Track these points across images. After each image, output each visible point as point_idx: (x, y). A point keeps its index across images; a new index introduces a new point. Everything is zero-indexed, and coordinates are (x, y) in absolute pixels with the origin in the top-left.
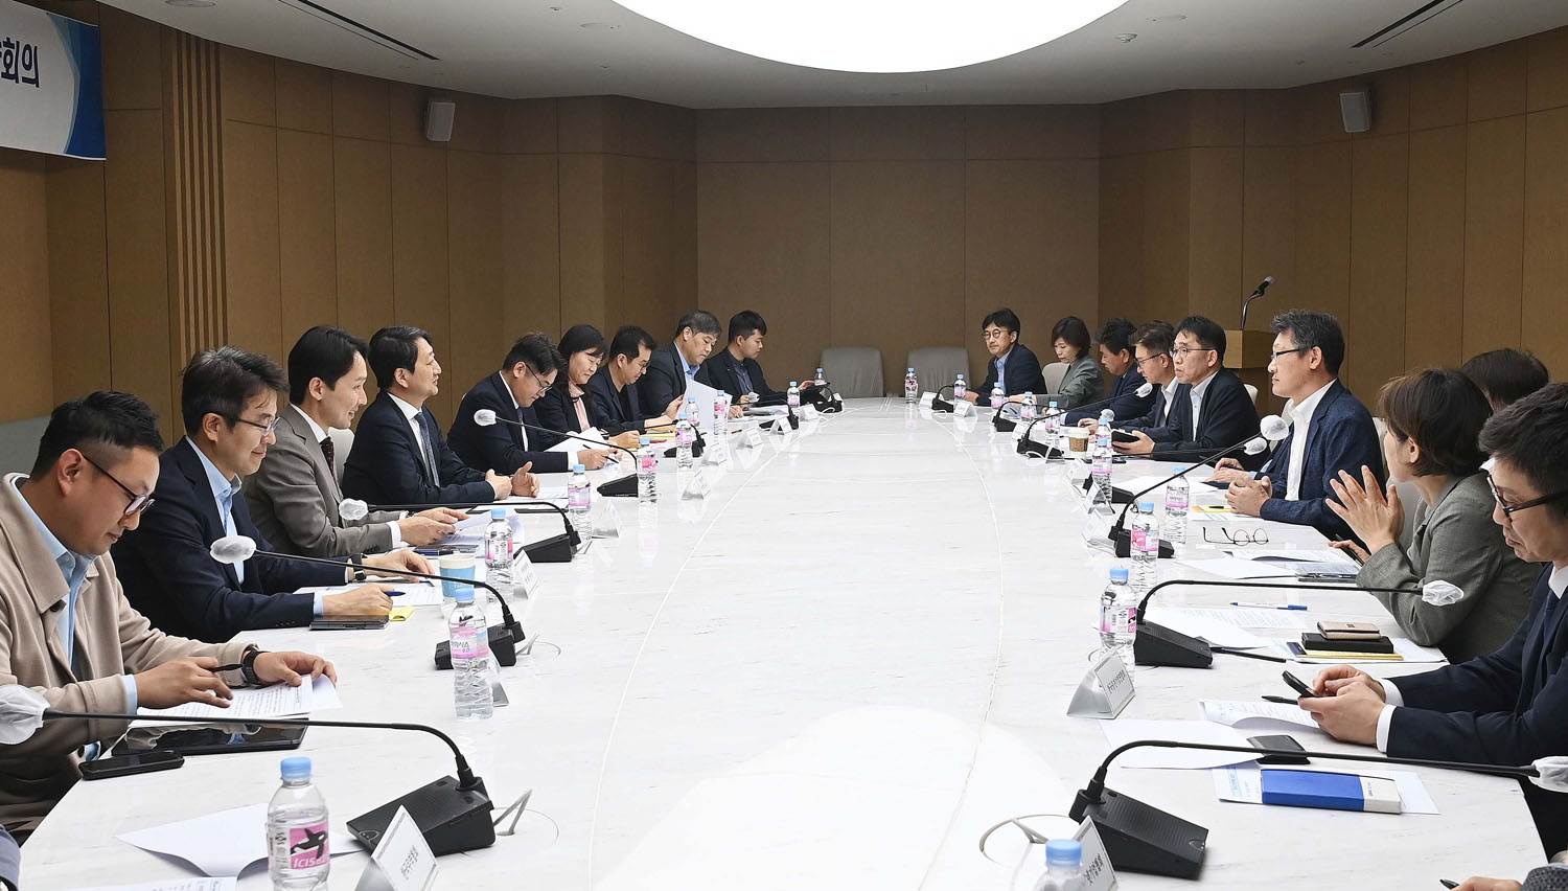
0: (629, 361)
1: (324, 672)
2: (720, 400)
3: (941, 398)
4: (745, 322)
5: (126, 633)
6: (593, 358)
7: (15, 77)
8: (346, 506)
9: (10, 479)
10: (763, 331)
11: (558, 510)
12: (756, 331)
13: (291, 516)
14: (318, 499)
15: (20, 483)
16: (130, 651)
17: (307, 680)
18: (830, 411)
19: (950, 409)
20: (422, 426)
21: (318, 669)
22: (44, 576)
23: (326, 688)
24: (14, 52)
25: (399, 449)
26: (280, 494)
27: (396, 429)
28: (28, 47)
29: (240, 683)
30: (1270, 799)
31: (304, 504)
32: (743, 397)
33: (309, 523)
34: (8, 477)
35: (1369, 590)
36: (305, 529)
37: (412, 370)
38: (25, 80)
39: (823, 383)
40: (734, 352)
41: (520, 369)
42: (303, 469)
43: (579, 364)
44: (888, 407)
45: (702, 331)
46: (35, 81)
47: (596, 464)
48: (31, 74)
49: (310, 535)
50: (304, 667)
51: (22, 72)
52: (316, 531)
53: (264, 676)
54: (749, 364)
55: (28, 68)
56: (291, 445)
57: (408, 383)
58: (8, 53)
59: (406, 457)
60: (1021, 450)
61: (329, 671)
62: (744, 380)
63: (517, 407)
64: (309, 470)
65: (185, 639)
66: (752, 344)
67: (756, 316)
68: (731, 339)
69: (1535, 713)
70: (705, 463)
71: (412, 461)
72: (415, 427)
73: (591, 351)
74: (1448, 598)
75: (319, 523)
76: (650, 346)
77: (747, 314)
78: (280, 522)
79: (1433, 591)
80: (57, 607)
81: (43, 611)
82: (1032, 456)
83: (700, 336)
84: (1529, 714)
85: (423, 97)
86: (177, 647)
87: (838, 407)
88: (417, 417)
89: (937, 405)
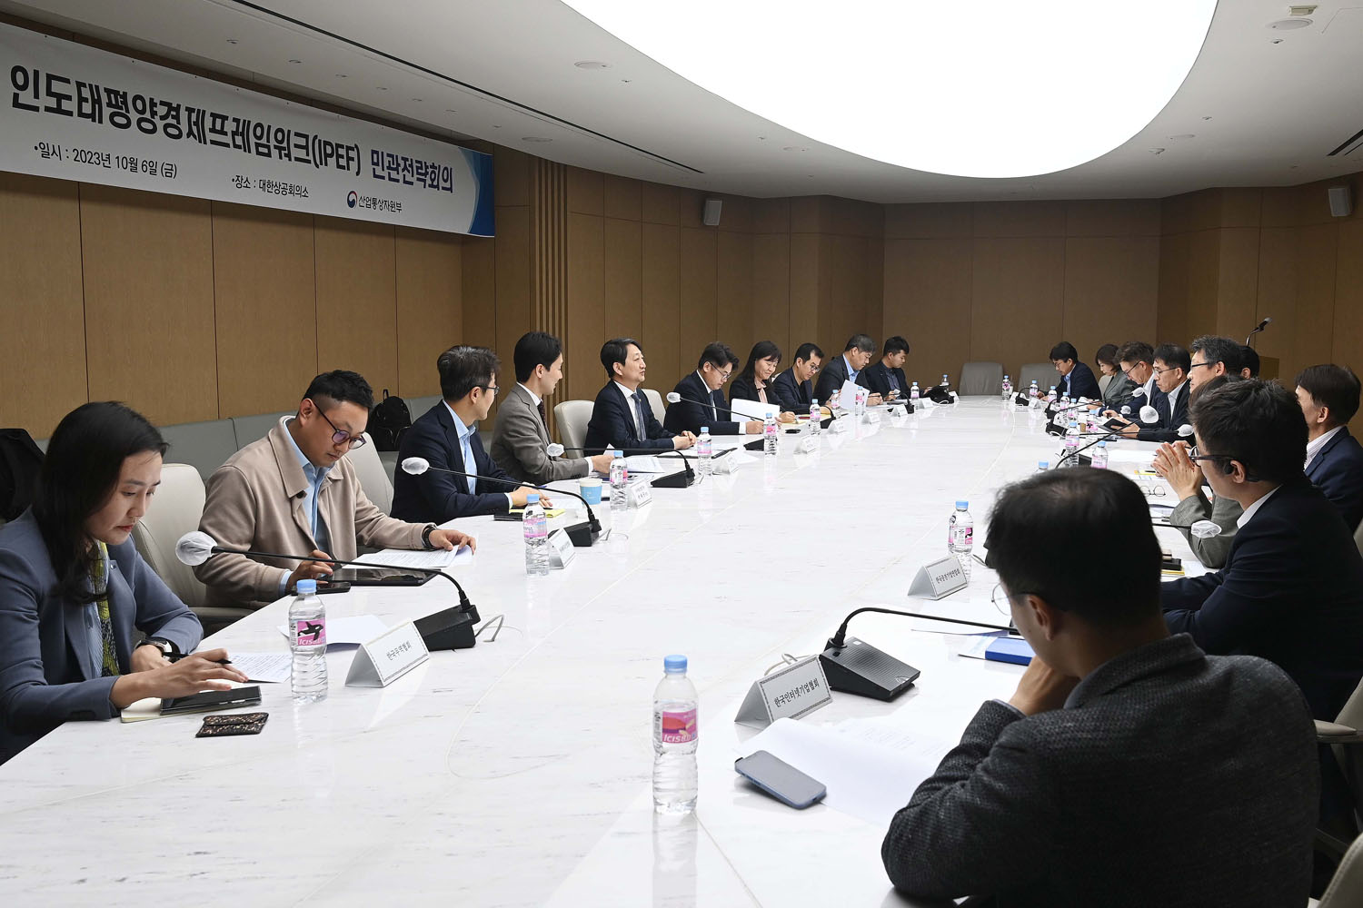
0: (804, 362)
1: (469, 543)
2: (860, 393)
3: (1022, 395)
4: (897, 344)
5: (360, 515)
6: (770, 363)
7: (437, 187)
9: (284, 419)
10: (907, 351)
11: (682, 456)
12: (902, 351)
13: (524, 456)
14: (540, 444)
15: (288, 423)
16: (362, 526)
17: (456, 548)
18: (946, 403)
19: (1026, 403)
20: (636, 402)
21: (464, 541)
22: (295, 478)
23: (467, 555)
24: (437, 171)
25: (616, 416)
26: (517, 442)
27: (615, 404)
28: (446, 168)
29: (422, 547)
30: (991, 656)
31: (531, 447)
32: (891, 392)
33: (536, 458)
34: (282, 419)
35: (1176, 527)
36: (534, 463)
37: (624, 364)
38: (443, 188)
39: (947, 384)
40: (885, 362)
41: (707, 367)
42: (530, 426)
43: (761, 366)
44: (989, 402)
45: (865, 351)
46: (450, 189)
47: (758, 431)
48: (447, 185)
49: (537, 466)
50: (455, 540)
51: (442, 184)
52: (540, 463)
53: (435, 545)
54: (896, 371)
55: (445, 181)
56: (522, 412)
57: (622, 372)
58: (433, 172)
59: (620, 421)
60: (1048, 431)
61: (472, 543)
62: (893, 380)
63: (709, 391)
64: (534, 427)
65: (397, 520)
66: (898, 359)
67: (902, 341)
68: (885, 354)
69: (1201, 613)
70: (831, 432)
71: (623, 424)
72: (631, 404)
73: (768, 358)
74: (1208, 533)
75: (542, 458)
76: (819, 354)
77: (897, 339)
78: (519, 461)
79: (1198, 527)
80: (301, 495)
81: (290, 496)
82: (1055, 435)
83: (863, 354)
84: (1198, 613)
85: (702, 198)
86: (390, 524)
87: (951, 400)
88: (632, 396)
89: (1019, 401)
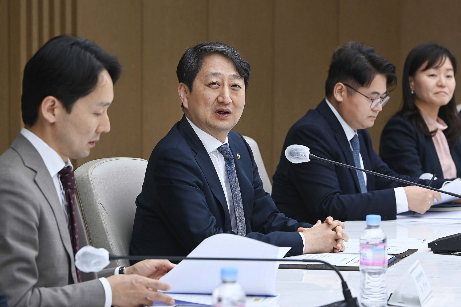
8: (84, 254)
41: (340, 91)
